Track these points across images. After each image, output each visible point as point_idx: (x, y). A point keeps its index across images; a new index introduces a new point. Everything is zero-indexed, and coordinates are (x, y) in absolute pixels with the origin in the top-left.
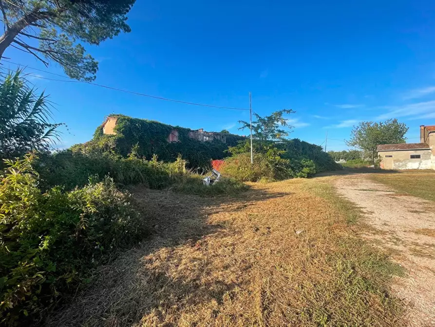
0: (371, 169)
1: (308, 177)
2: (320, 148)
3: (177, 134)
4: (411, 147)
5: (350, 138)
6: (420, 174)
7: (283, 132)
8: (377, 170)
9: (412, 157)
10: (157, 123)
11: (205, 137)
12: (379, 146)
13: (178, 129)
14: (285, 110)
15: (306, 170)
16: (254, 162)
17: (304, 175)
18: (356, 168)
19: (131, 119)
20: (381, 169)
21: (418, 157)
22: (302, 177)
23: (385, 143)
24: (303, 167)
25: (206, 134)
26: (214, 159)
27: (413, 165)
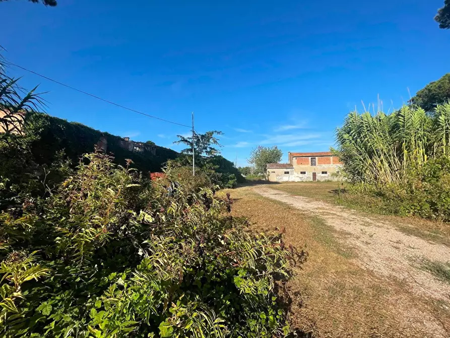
0: (263, 181)
1: (233, 188)
2: (232, 164)
3: (105, 141)
4: (284, 166)
5: (250, 157)
6: (290, 184)
7: (213, 149)
8: (268, 182)
9: (286, 173)
10: (83, 127)
11: (135, 148)
12: (268, 165)
13: (107, 135)
14: (216, 131)
15: (231, 182)
16: (195, 175)
17: (230, 186)
18: (255, 181)
19: (51, 118)
20: (269, 181)
21: (288, 173)
22: (229, 188)
23: (271, 162)
24: (228, 179)
25: (137, 144)
26: (152, 172)
27: (286, 178)
